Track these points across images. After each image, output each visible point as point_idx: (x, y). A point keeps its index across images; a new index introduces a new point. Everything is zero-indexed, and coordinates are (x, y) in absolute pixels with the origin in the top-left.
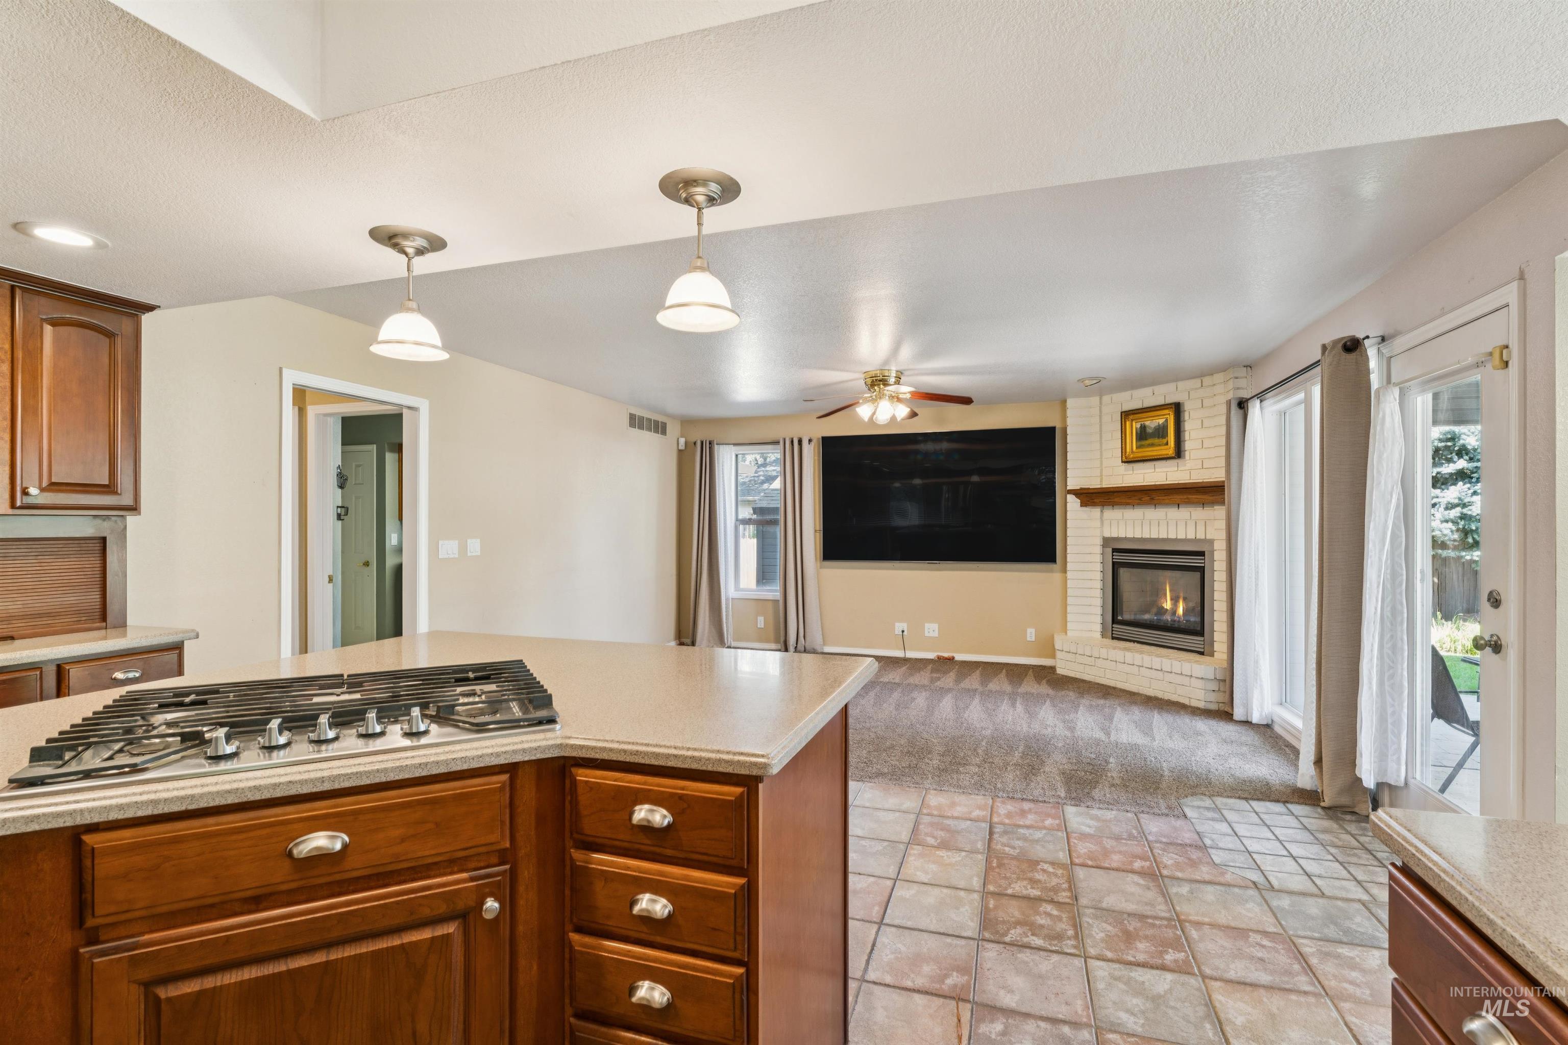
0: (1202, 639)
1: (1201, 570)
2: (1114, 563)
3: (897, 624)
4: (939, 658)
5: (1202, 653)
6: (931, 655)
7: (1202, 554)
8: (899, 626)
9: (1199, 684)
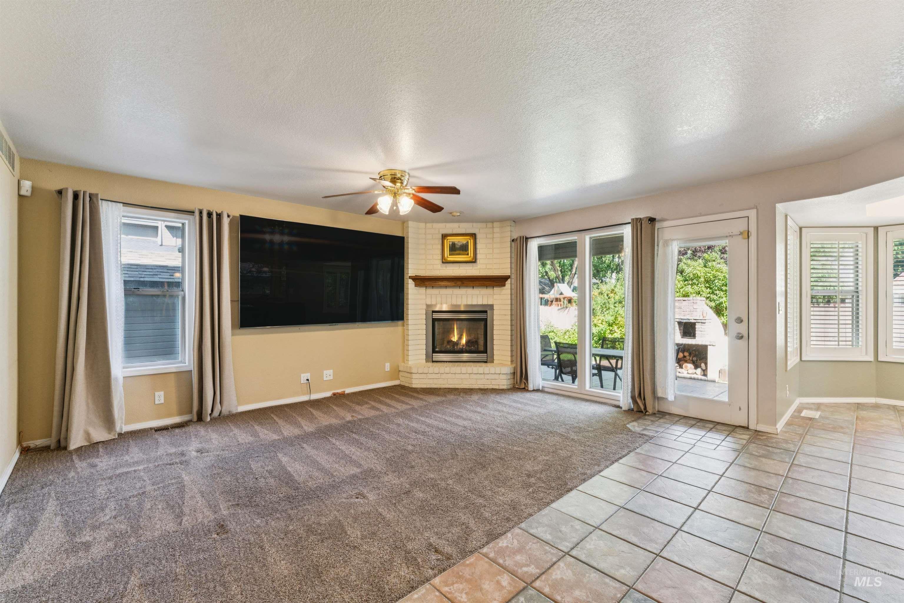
0: (486, 355)
1: (485, 320)
2: (433, 319)
3: (302, 375)
4: (334, 394)
5: (486, 362)
6: (328, 394)
7: (486, 312)
8: (304, 376)
9: (504, 377)
